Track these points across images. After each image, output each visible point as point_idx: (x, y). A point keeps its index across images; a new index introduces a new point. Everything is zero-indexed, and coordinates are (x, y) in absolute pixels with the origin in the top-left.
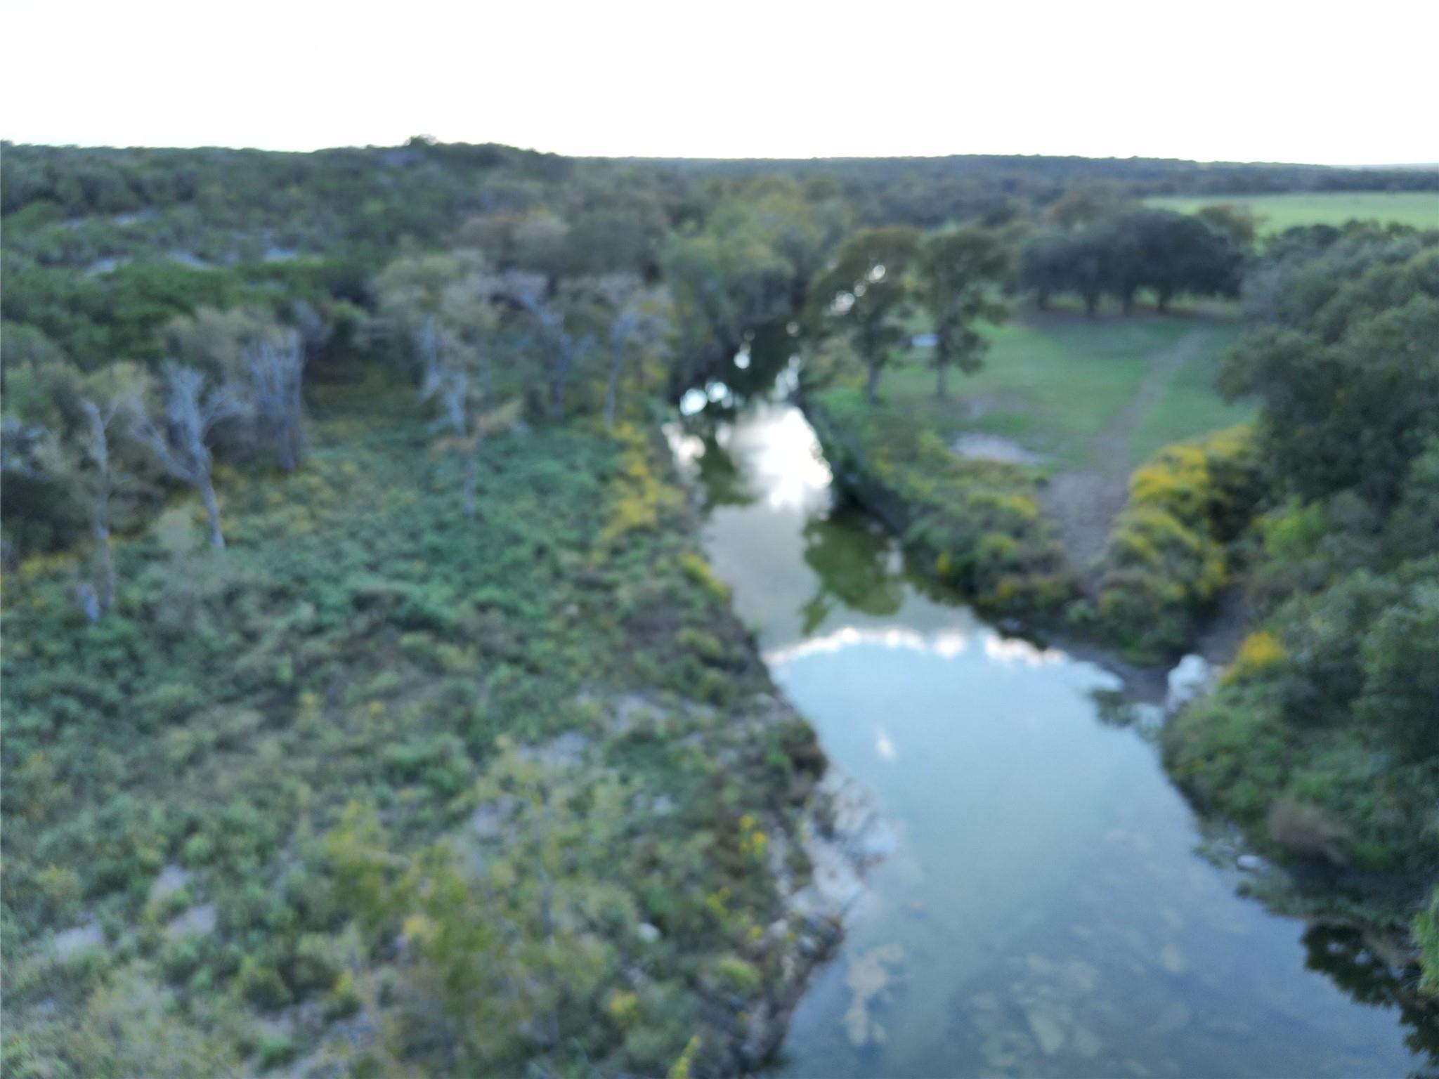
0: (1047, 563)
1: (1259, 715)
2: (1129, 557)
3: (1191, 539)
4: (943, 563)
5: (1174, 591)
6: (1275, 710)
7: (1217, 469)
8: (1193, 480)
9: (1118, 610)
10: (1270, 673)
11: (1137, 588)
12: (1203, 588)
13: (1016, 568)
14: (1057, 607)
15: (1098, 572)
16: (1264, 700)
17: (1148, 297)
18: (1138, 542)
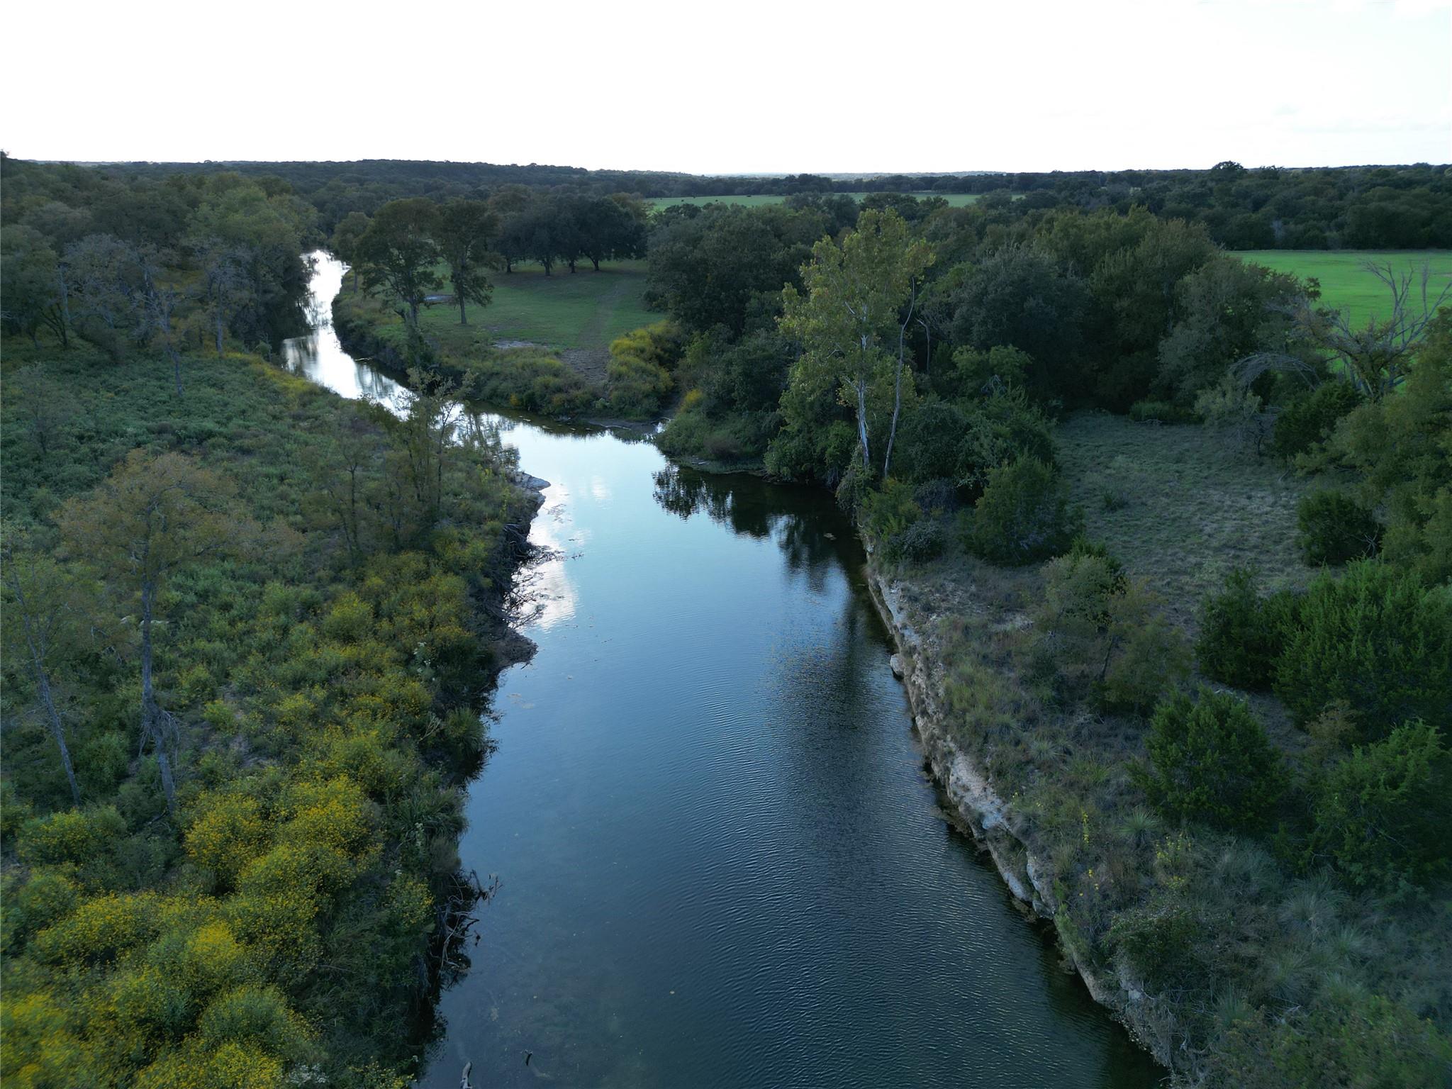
0: (577, 385)
1: (698, 418)
2: (619, 377)
3: (650, 367)
4: (514, 399)
5: (647, 387)
6: (703, 415)
7: (657, 340)
8: (646, 343)
9: (620, 400)
10: (698, 403)
11: (627, 388)
12: (661, 386)
13: (559, 390)
14: (588, 404)
15: (605, 387)
16: (699, 413)
17: (585, 262)
18: (623, 369)
